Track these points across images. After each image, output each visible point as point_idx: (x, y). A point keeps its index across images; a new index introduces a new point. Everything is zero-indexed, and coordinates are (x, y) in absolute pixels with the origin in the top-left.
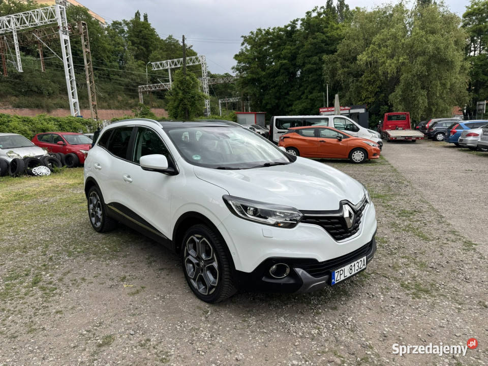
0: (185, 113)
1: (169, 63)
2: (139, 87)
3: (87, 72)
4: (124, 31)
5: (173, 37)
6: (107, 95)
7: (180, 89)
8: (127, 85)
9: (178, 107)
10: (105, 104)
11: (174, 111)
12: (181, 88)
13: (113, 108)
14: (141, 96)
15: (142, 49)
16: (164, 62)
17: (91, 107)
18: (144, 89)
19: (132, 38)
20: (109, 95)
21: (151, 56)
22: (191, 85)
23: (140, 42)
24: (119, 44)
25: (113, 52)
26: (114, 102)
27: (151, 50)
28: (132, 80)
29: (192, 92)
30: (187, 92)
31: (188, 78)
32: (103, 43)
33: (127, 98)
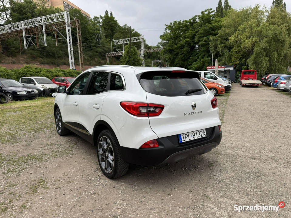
1: (123, 41)
2: (107, 53)
3: (79, 46)
4: (100, 22)
5: (127, 25)
7: (127, 56)
8: (100, 53)
10: (88, 63)
12: (128, 55)
14: (108, 59)
15: (109, 32)
16: (120, 40)
17: (80, 65)
18: (109, 55)
19: (104, 26)
20: (90, 58)
21: (114, 36)
22: (133, 53)
23: (109, 28)
24: (97, 29)
25: (94, 34)
26: (93, 62)
27: (114, 33)
28: (103, 50)
29: (134, 57)
30: (131, 57)
31: (132, 49)
32: (88, 29)
33: (100, 59)
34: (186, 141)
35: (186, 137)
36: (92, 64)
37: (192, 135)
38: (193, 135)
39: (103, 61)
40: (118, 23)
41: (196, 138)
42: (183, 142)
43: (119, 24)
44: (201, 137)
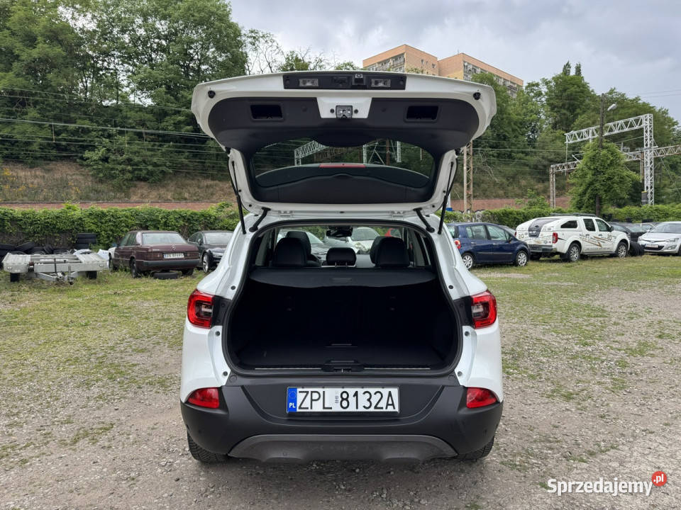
0: (595, 202)
1: (590, 131)
2: (552, 166)
3: (465, 157)
4: (542, 94)
5: (615, 91)
6: (504, 180)
7: (589, 169)
8: (536, 167)
9: (584, 193)
10: (501, 192)
11: (578, 198)
12: (592, 167)
13: (512, 197)
14: (552, 179)
15: (564, 114)
16: (584, 130)
17: (465, 197)
18: (558, 169)
19: (552, 101)
20: (508, 180)
21: (577, 122)
22: (609, 162)
23: (563, 105)
24: (532, 111)
25: (522, 123)
26: (514, 189)
27: (578, 114)
28: (543, 158)
29: (609, 171)
30: (600, 172)
31: (605, 152)
32: (509, 114)
33: (532, 182)
34: (309, 410)
35: (312, 400)
36: (510, 194)
37: (337, 398)
38: (343, 399)
39: (542, 186)
40: (591, 90)
41: (352, 408)
42: (298, 410)
43: (593, 91)
44: (372, 409)
